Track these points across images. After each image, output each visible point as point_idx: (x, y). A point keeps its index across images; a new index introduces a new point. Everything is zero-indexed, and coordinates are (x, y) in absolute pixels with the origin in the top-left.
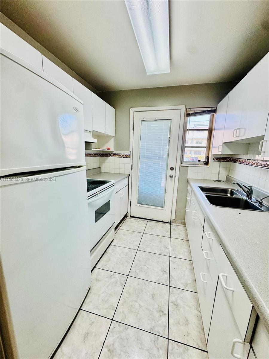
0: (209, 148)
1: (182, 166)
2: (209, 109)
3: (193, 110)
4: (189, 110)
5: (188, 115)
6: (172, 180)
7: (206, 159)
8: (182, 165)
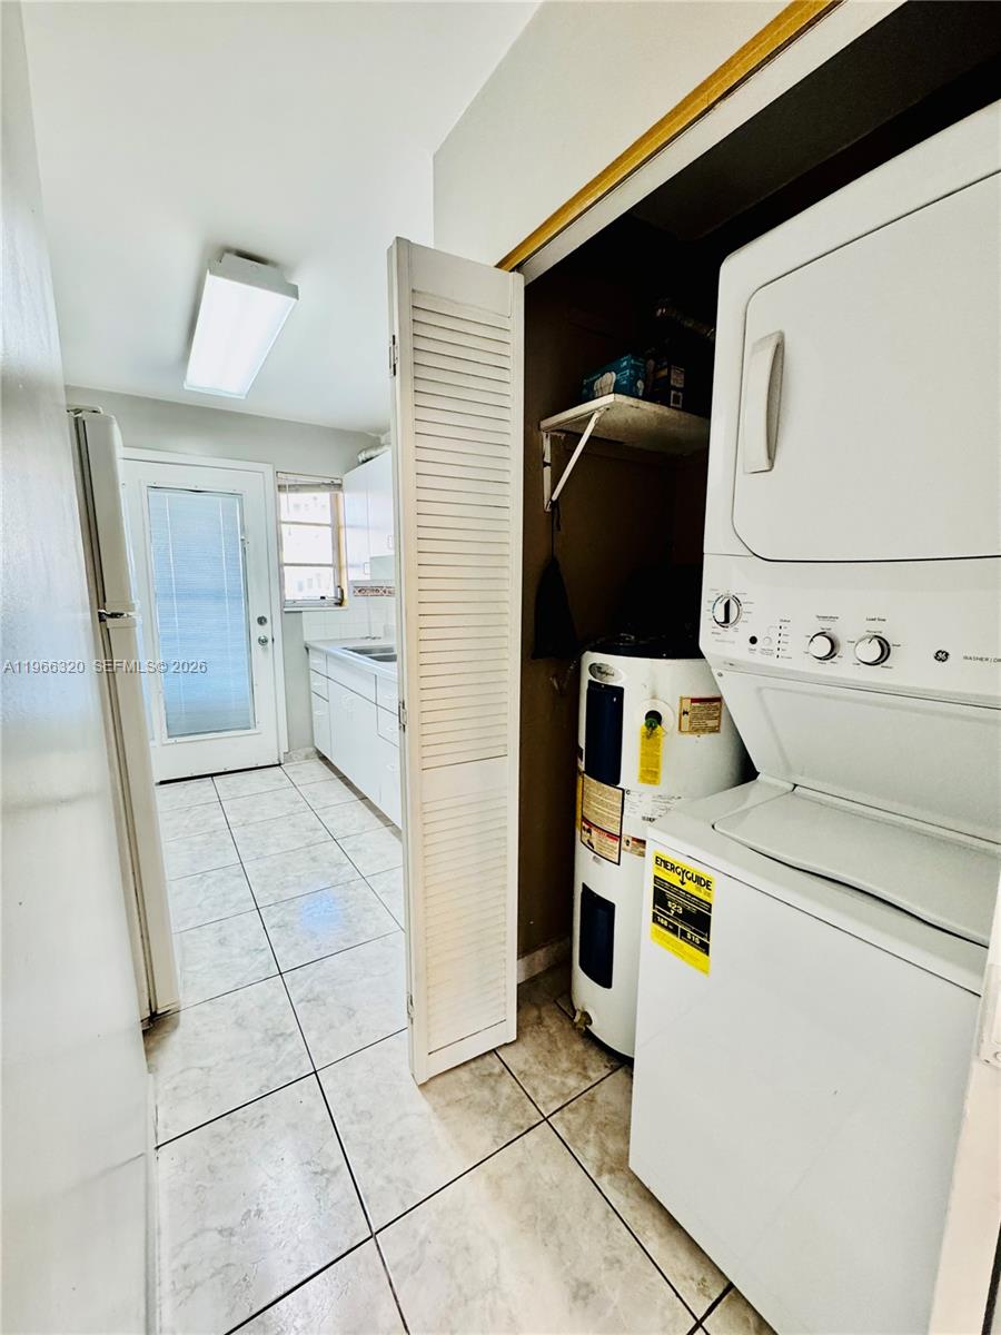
0: (338, 567)
1: (286, 612)
2: (328, 481)
3: (291, 480)
4: (283, 476)
5: (281, 488)
6: (265, 650)
7: (336, 592)
8: (286, 610)
